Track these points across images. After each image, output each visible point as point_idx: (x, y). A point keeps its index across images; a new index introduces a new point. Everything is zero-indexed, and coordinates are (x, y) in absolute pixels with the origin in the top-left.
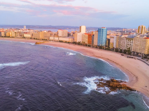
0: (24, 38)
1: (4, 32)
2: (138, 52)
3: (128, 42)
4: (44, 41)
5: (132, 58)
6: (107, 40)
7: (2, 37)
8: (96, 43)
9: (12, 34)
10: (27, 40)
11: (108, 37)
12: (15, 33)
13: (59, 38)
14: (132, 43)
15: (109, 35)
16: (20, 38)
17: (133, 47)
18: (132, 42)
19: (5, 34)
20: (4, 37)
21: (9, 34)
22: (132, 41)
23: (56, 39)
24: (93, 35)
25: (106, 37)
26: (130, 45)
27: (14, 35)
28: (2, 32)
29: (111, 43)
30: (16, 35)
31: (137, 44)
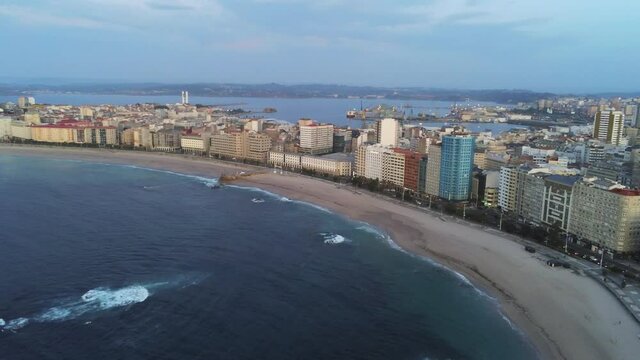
0: (181, 151)
1: (114, 130)
2: (591, 239)
3: (552, 198)
4: (249, 168)
5: (566, 266)
6: (477, 176)
7: (109, 147)
8: (432, 186)
9: (140, 137)
10: (190, 161)
11: (480, 160)
12: (153, 133)
13: (303, 158)
14: (568, 202)
15: (482, 151)
16: (166, 152)
17: (569, 217)
18: (569, 198)
19: (119, 137)
20: (116, 147)
21: (132, 135)
22: (565, 196)
23: (293, 160)
24: (425, 159)
25: (472, 160)
26: (561, 208)
27: (147, 141)
28: (108, 131)
29: (490, 191)
30: (156, 142)
31: (584, 208)
